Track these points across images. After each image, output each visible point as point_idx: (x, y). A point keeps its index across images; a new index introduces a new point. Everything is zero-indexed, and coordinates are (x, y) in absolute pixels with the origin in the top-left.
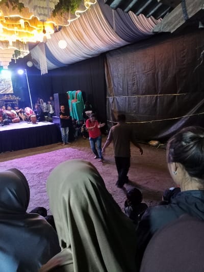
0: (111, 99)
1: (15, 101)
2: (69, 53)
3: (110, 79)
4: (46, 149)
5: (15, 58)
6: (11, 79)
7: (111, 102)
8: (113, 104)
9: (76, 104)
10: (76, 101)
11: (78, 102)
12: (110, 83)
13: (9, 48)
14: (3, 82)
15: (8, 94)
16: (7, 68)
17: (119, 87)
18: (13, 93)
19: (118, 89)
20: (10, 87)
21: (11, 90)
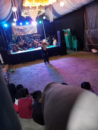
0: (87, 32)
1: (38, 36)
2: (65, 8)
3: (87, 20)
4: (54, 58)
5: (38, 16)
6: (36, 26)
7: (87, 33)
8: (89, 34)
9: (68, 36)
10: (67, 35)
11: (68, 35)
12: (87, 23)
13: (36, 10)
14: (33, 28)
15: (35, 34)
16: (35, 21)
17: (93, 24)
18: (37, 33)
19: (92, 26)
20: (36, 30)
21: (36, 32)
